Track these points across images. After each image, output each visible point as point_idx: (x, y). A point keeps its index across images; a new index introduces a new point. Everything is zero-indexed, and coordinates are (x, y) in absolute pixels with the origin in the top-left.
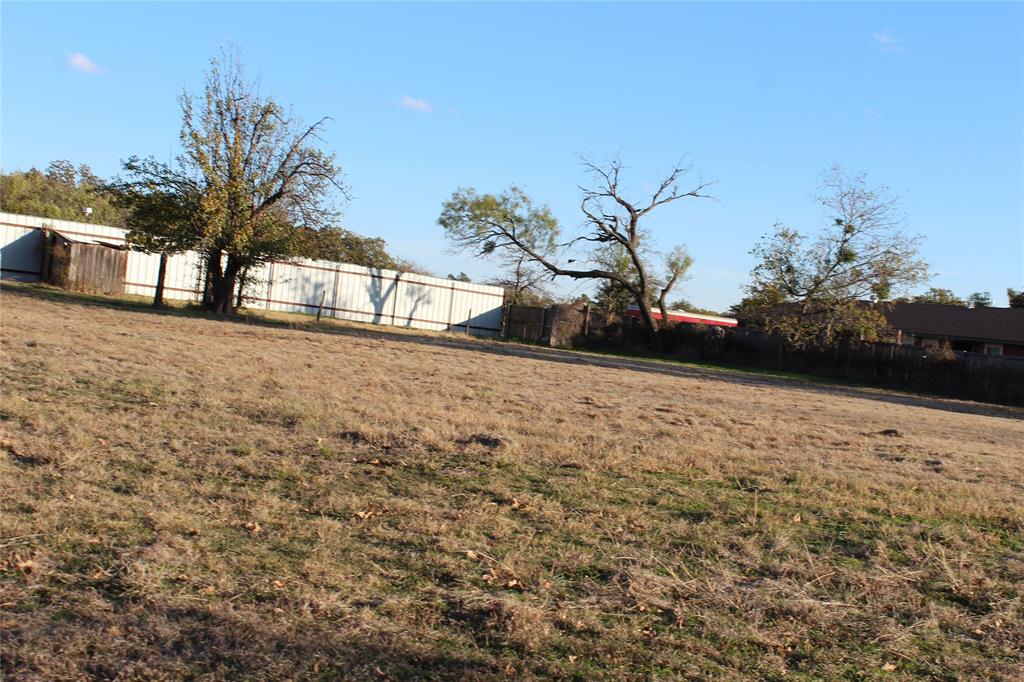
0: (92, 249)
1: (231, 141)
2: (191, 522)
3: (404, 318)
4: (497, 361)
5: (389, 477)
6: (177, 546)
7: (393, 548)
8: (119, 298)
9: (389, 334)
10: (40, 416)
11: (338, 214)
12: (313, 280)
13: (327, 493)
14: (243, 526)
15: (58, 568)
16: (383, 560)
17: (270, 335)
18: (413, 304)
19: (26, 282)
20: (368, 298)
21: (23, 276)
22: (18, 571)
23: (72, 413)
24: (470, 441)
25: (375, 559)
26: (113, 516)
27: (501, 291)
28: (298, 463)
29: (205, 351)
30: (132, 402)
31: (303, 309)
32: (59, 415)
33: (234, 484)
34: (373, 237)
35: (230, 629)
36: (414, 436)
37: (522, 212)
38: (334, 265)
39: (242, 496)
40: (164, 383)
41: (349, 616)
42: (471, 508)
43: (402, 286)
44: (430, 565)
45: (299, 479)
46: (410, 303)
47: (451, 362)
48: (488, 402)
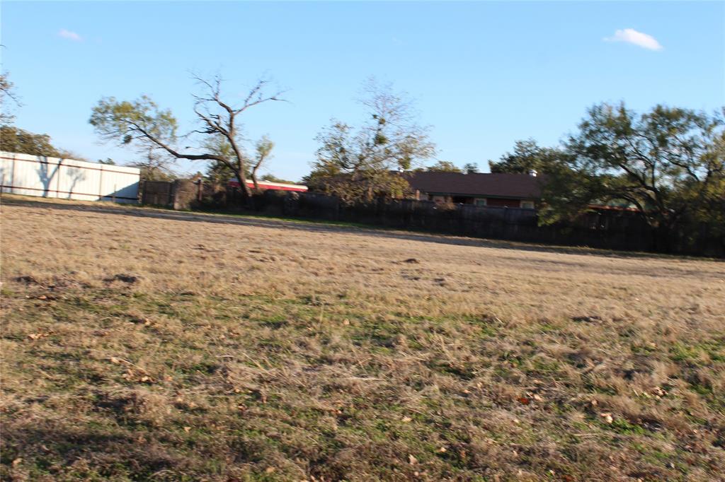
3: (66, 193)
5: (53, 308)
7: (57, 359)
9: (55, 204)
11: (12, 117)
13: (7, 322)
16: (49, 368)
18: (73, 182)
20: (38, 178)
24: (114, 280)
25: (42, 368)
27: (137, 171)
34: (41, 134)
36: (72, 278)
37: (151, 113)
38: (11, 155)
41: (23, 410)
42: (115, 327)
43: (63, 169)
44: (84, 370)
46: (70, 181)
47: (101, 223)
48: (128, 251)
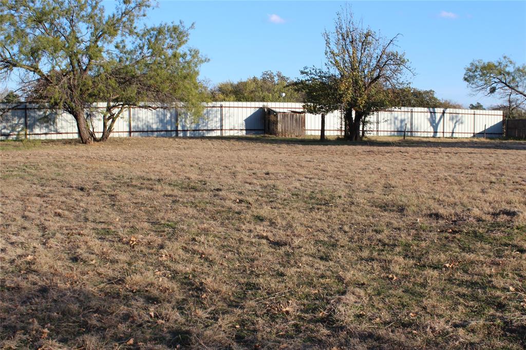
0: (288, 115)
1: (351, 53)
2: (361, 277)
3: (449, 133)
4: (504, 154)
5: (459, 240)
6: (357, 294)
7: (468, 287)
8: (303, 138)
9: (443, 143)
10: (278, 217)
11: (410, 83)
12: (399, 118)
13: (427, 253)
14: (388, 277)
15: (301, 310)
16: (464, 295)
17: (381, 152)
18: (454, 125)
19: (258, 134)
20: (429, 124)
21: (257, 131)
22: (283, 313)
23: (292, 213)
24: (499, 214)
25: (459, 294)
26: (323, 276)
27: (501, 112)
28: (409, 235)
29: (351, 167)
30: (320, 204)
31: (396, 133)
32: (287, 216)
33: (379, 250)
34: (428, 90)
35: (392, 345)
36: (469, 214)
37: (510, 69)
38: (410, 109)
39: (384, 258)
40: (334, 191)
41: (452, 334)
42: (506, 256)
43: (447, 116)
44: (490, 297)
45: (411, 245)
46: (452, 125)
47: (479, 158)
48: (504, 184)
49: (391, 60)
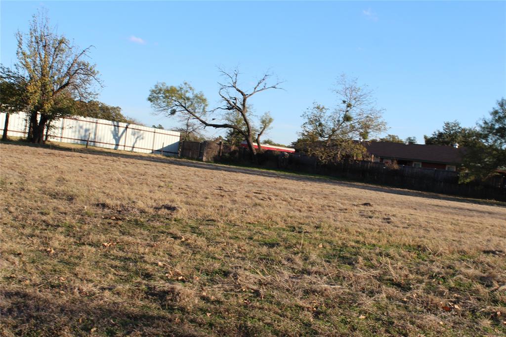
1: (43, 57)
2: (18, 248)
3: (130, 147)
4: (176, 168)
5: (120, 226)
6: (11, 260)
7: (121, 261)
9: (122, 154)
11: (97, 94)
12: (84, 127)
13: (89, 234)
14: (46, 250)
16: (116, 267)
17: (62, 155)
18: (135, 140)
20: (112, 137)
24: (161, 208)
25: (112, 266)
27: (179, 134)
28: (74, 219)
29: (28, 163)
31: (79, 142)
33: (41, 229)
34: (115, 106)
35: (37, 302)
36: (133, 206)
37: (189, 95)
38: (95, 120)
39: (45, 235)
40: (6, 178)
41: (98, 295)
42: (161, 241)
43: (129, 131)
44: (139, 269)
45: (75, 227)
46: (133, 139)
47: (153, 169)
48: (171, 189)
49: (82, 69)
